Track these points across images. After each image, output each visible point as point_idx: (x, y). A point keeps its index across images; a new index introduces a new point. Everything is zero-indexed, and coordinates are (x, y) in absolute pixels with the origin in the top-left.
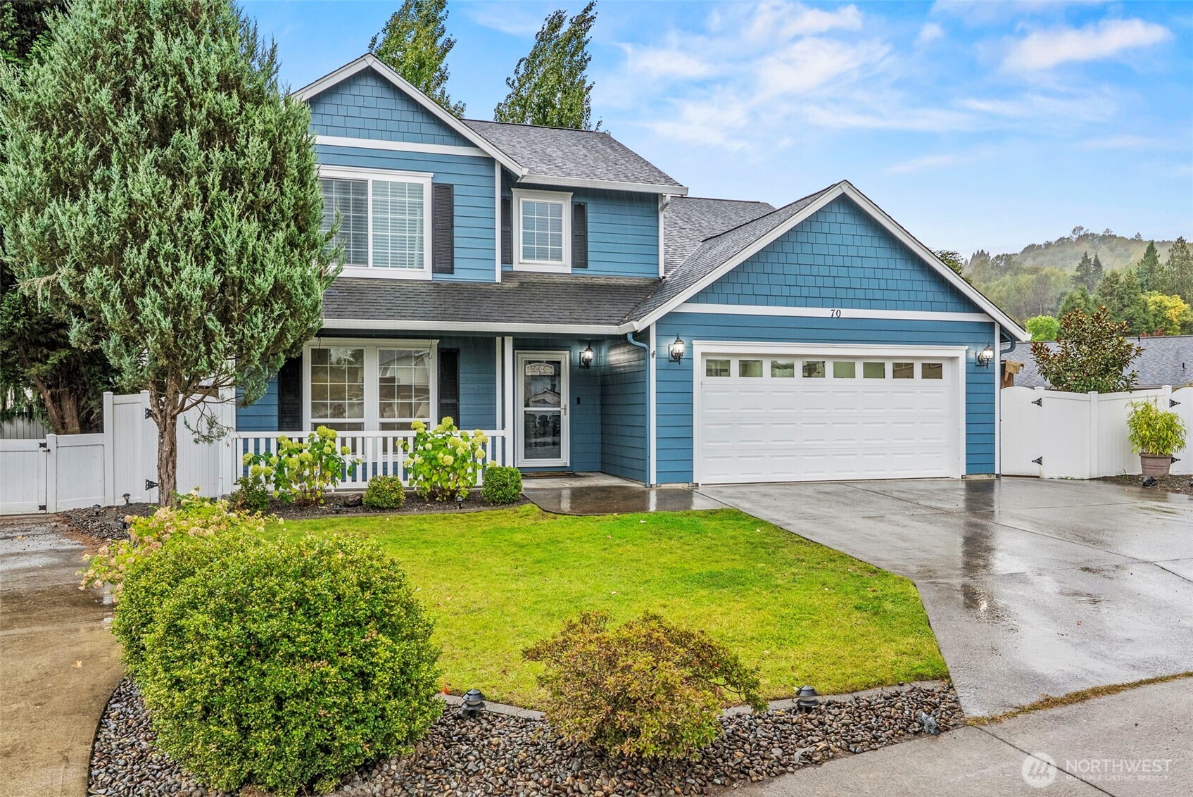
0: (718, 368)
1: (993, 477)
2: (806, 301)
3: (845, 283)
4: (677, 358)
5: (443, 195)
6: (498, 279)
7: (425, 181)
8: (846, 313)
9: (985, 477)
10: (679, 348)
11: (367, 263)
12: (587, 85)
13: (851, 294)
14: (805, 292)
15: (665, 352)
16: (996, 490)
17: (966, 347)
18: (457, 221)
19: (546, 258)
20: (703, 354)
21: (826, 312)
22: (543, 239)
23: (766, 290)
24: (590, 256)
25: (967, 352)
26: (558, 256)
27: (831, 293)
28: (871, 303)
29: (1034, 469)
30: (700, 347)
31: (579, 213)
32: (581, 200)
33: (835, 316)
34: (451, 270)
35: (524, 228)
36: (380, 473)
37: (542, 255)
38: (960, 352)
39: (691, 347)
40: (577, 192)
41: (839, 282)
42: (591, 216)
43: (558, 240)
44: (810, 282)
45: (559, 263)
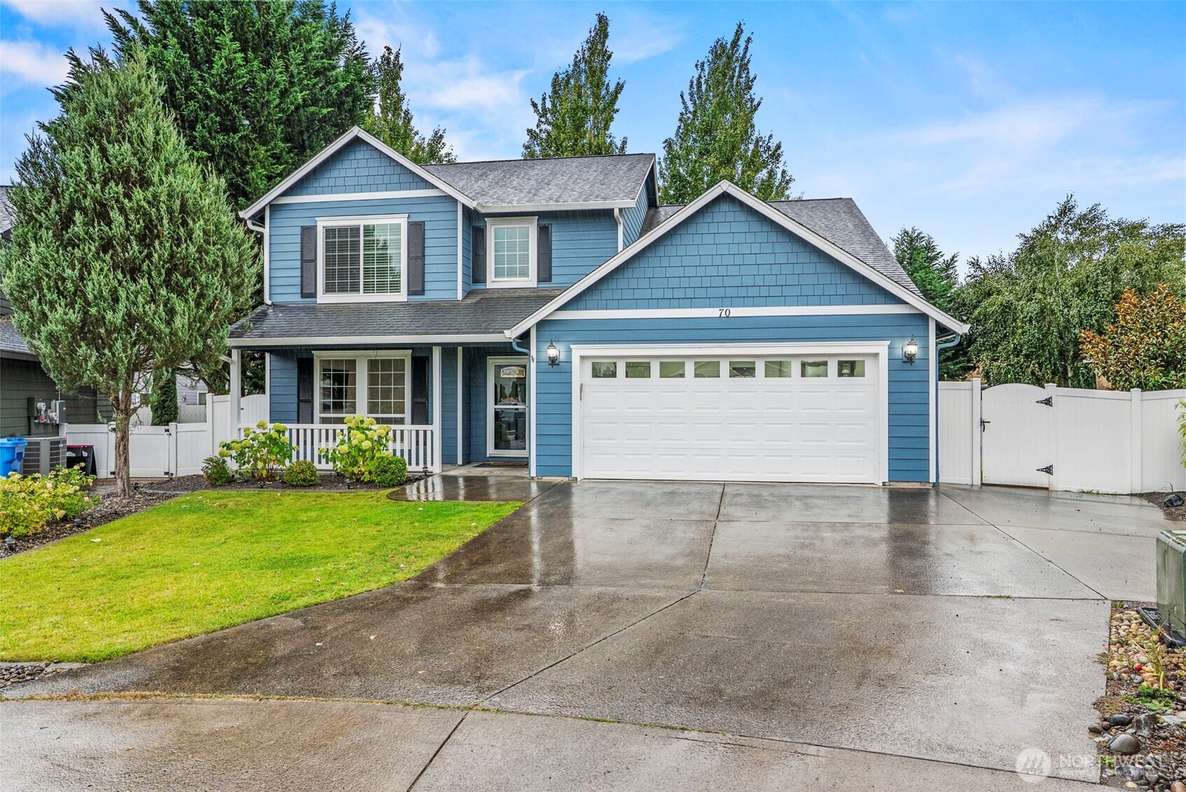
0: (603, 371)
1: (929, 486)
2: (691, 302)
3: (737, 281)
4: (553, 361)
5: (417, 231)
6: (460, 297)
7: (402, 221)
8: (736, 312)
9: (917, 486)
10: (552, 352)
11: (359, 291)
13: (743, 292)
14: (690, 293)
15: (545, 358)
16: (932, 502)
17: (889, 342)
18: (427, 251)
19: (515, 275)
20: (582, 358)
21: (714, 312)
22: (512, 259)
23: (647, 294)
24: (554, 271)
25: (890, 347)
26: (524, 273)
27: (721, 292)
28: (766, 300)
29: (1042, 479)
30: (578, 351)
31: (544, 232)
32: (545, 222)
33: (723, 315)
34: (422, 292)
35: (496, 251)
36: (302, 458)
37: (511, 273)
38: (882, 348)
39: (570, 351)
40: (541, 215)
41: (728, 281)
42: (556, 235)
43: (525, 259)
44: (696, 282)
45: (526, 279)
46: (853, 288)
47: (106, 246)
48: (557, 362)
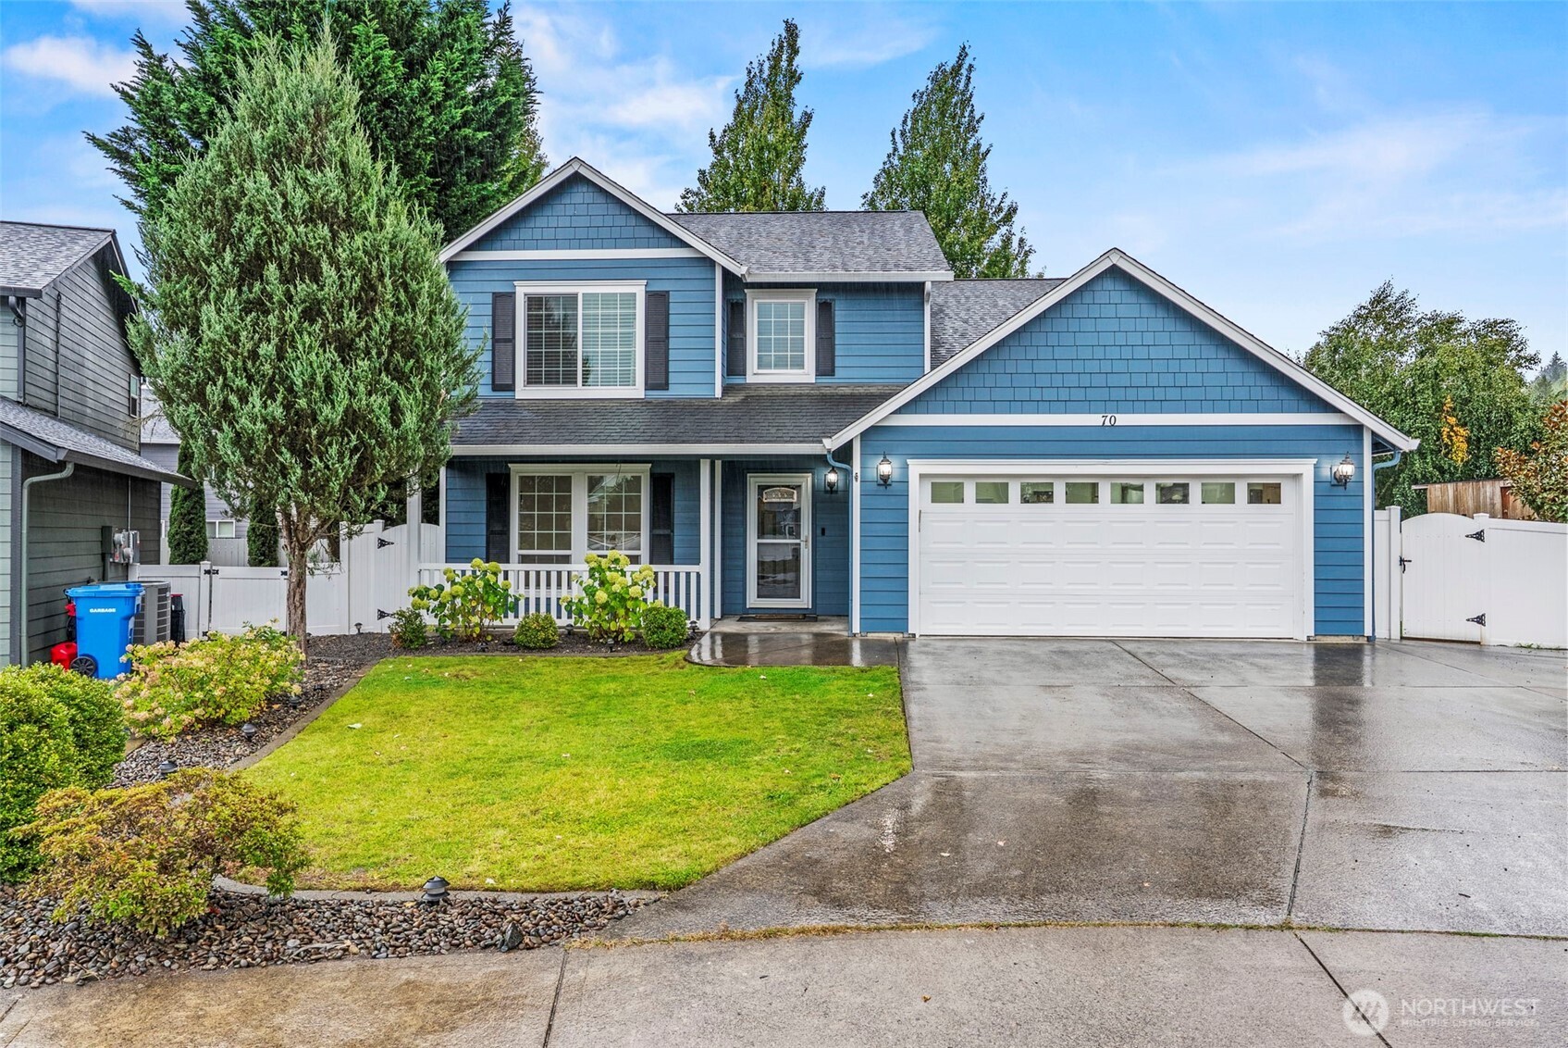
0: (946, 491)
1: (1363, 640)
2: (1066, 406)
3: (1125, 380)
4: (885, 481)
5: (658, 303)
6: (718, 393)
7: (638, 290)
8: (1124, 419)
9: (1349, 640)
10: (885, 469)
11: (576, 382)
12: (983, 149)
13: (1131, 394)
14: (1064, 395)
15: (872, 475)
16: (1367, 660)
17: (1315, 461)
18: (672, 331)
19: (785, 366)
20: (922, 476)
21: (1095, 420)
22: (781, 344)
23: (1008, 394)
24: (838, 362)
25: (1316, 467)
26: (799, 363)
27: (1104, 394)
28: (1162, 406)
29: (1473, 632)
30: (917, 467)
31: (824, 310)
32: (827, 297)
33: (1107, 423)
34: (665, 386)
35: (759, 334)
36: (532, 610)
37: (781, 363)
38: (1306, 467)
39: (906, 467)
40: (822, 287)
41: (1113, 381)
42: (841, 312)
43: (799, 345)
44: (1072, 381)
45: (801, 371)
46: (1271, 392)
47: (311, 312)
48: (889, 482)
